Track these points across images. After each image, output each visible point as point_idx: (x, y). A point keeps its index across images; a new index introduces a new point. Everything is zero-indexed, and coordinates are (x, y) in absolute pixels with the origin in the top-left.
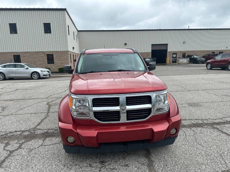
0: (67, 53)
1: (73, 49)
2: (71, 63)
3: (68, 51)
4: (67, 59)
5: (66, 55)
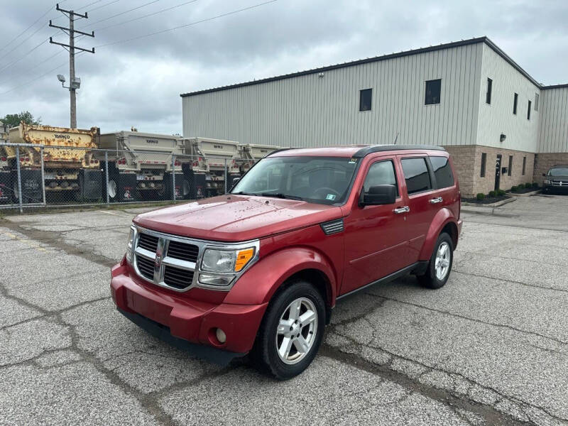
0: (473, 149)
1: (501, 141)
2: (483, 174)
3: (474, 146)
4: (470, 167)
5: (469, 154)
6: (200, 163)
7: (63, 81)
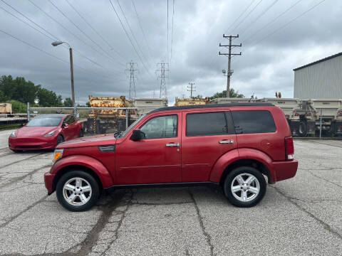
6: (312, 114)
7: (224, 73)
